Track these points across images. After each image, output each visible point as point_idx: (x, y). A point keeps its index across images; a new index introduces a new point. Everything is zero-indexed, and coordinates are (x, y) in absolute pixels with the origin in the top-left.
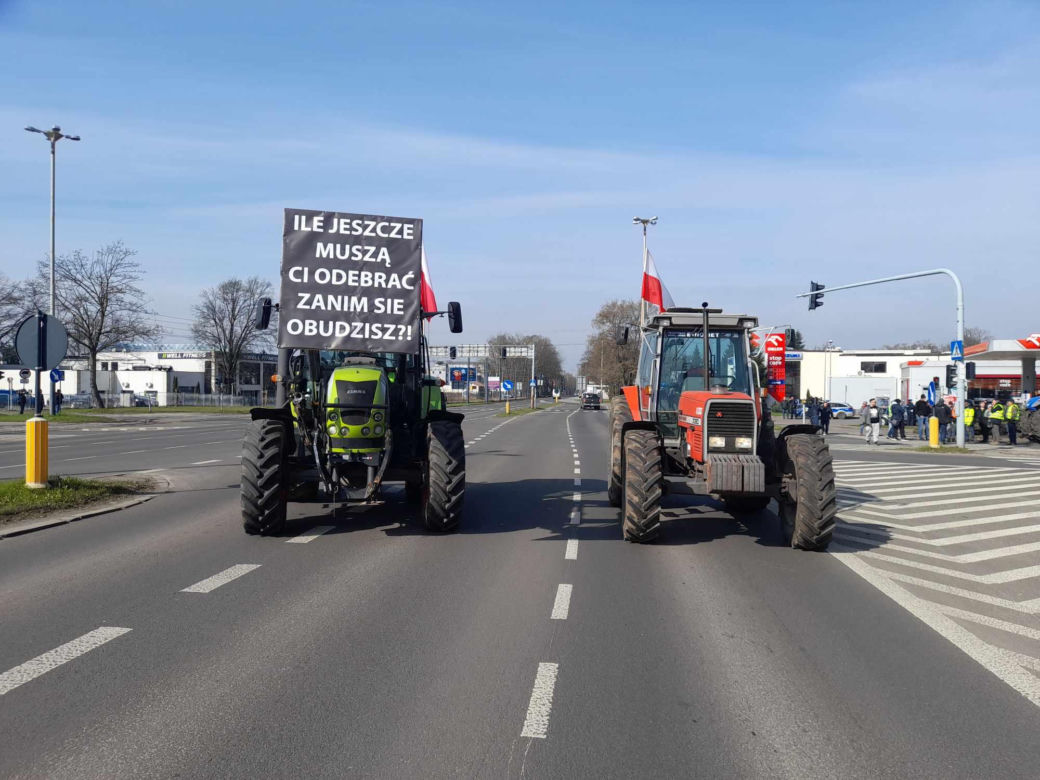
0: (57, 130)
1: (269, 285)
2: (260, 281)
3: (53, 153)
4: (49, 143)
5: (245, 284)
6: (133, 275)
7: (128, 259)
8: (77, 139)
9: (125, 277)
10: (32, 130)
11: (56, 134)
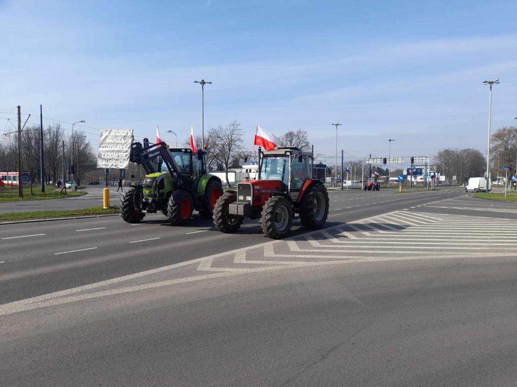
0: (203, 81)
1: (306, 133)
2: (302, 131)
3: (203, 90)
4: (201, 86)
5: (296, 133)
6: (240, 133)
7: (239, 127)
8: (211, 83)
9: (238, 135)
10: (196, 82)
11: (203, 83)
